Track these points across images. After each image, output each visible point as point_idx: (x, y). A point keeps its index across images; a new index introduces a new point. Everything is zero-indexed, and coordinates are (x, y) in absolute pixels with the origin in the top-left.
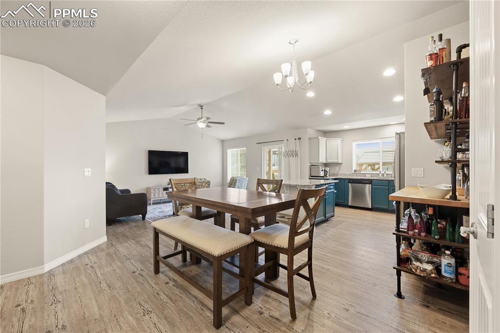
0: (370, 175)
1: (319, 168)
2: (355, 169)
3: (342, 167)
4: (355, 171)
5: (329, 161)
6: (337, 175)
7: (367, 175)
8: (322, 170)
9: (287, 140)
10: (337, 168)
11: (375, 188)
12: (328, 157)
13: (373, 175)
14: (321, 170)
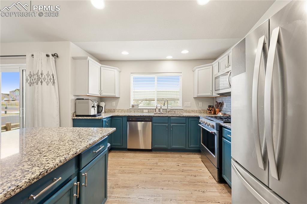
0: (147, 110)
1: (88, 103)
2: (133, 104)
3: (119, 102)
4: (133, 106)
5: (104, 94)
6: (114, 111)
7: (144, 110)
8: (93, 107)
9: (33, 55)
10: (114, 103)
11: (155, 126)
12: (102, 89)
13: (150, 110)
14: (91, 107)
